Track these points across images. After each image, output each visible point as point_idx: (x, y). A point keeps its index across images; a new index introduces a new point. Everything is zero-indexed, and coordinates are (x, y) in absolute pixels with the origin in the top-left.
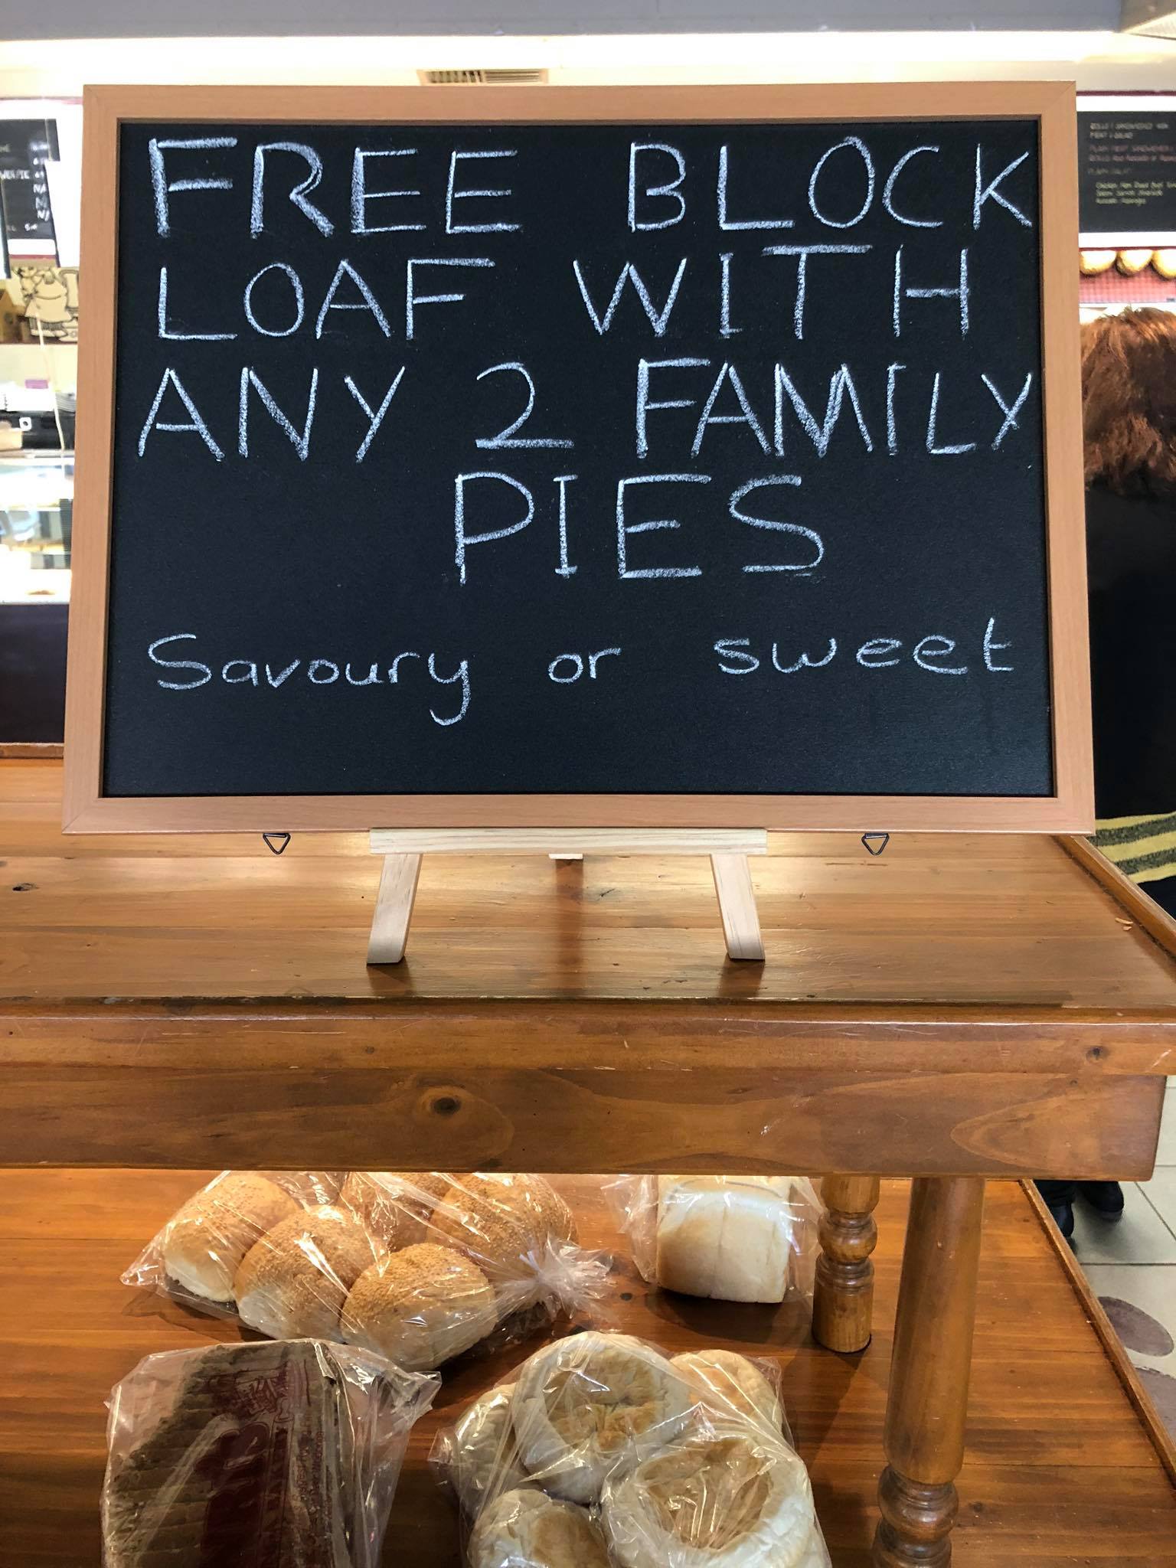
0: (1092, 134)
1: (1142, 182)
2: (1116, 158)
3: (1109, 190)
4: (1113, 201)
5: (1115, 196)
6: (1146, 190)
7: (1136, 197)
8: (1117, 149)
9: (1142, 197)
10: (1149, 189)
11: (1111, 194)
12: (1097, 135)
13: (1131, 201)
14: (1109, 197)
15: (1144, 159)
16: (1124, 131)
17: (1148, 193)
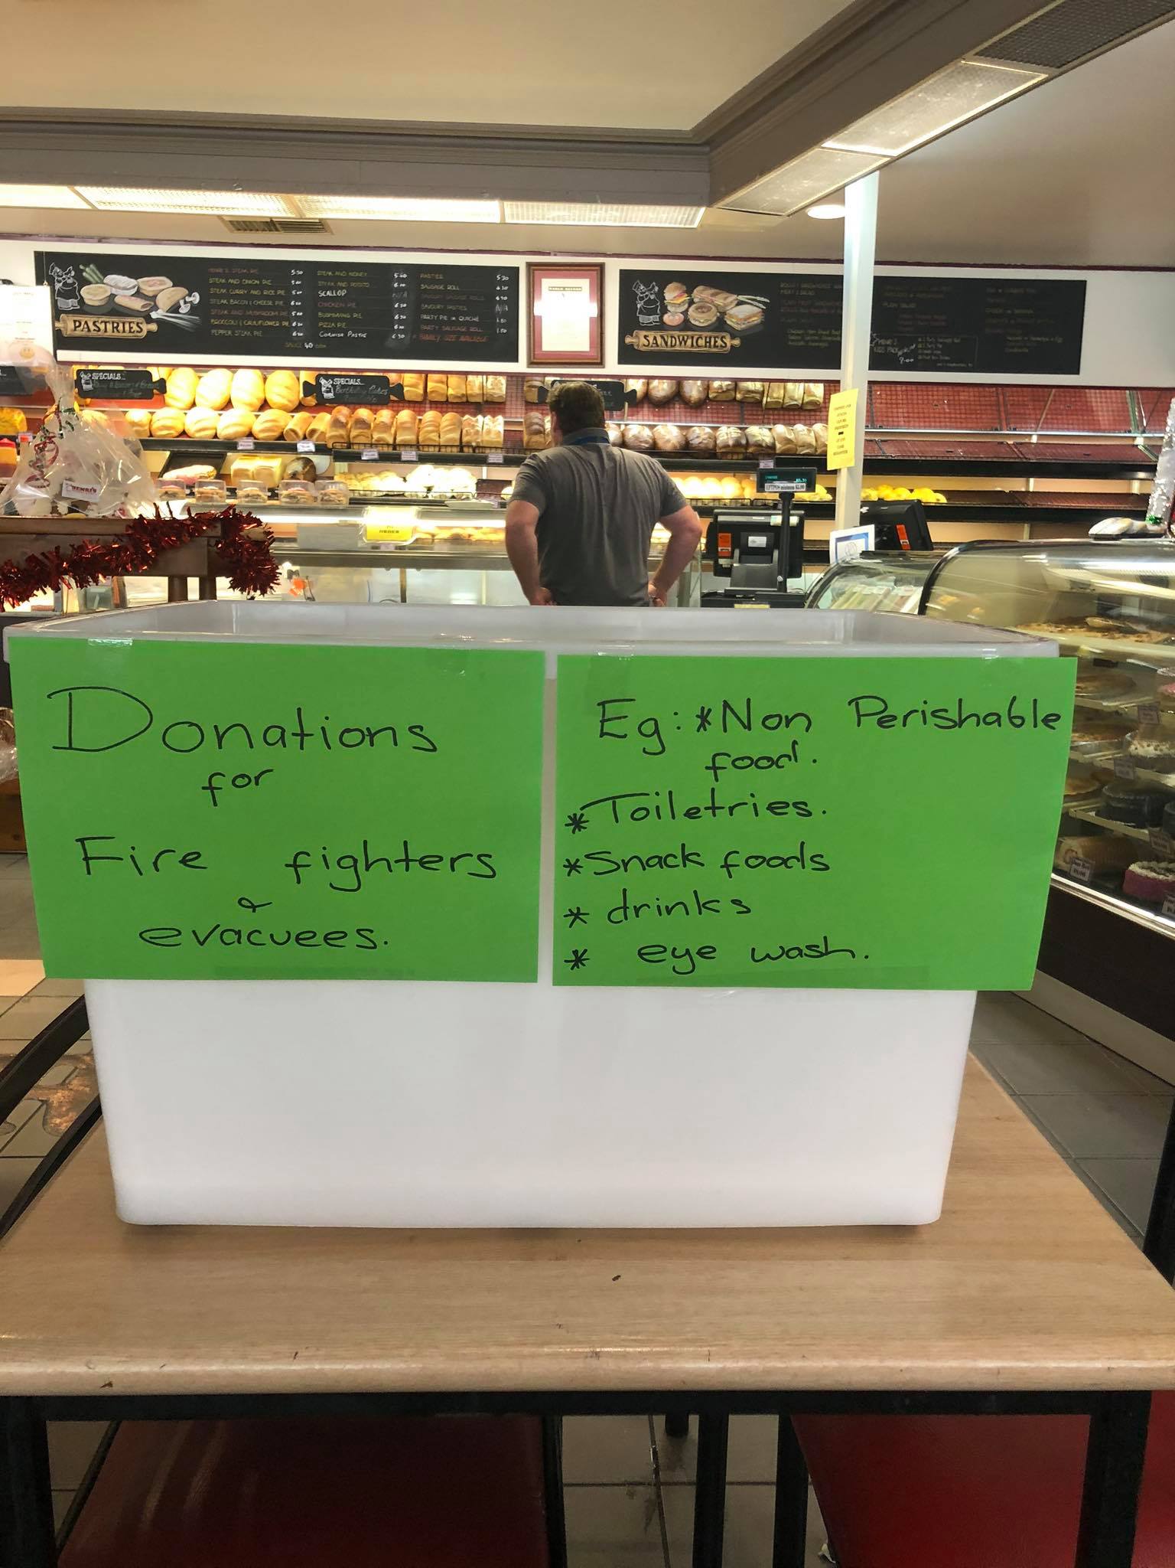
0: (782, 291)
1: (824, 329)
2: (802, 311)
3: (798, 335)
4: (802, 343)
5: (803, 339)
6: (827, 335)
7: (820, 341)
8: (803, 303)
9: (824, 341)
10: (830, 335)
11: (800, 338)
12: (786, 292)
13: (817, 344)
14: (798, 341)
15: (825, 311)
16: (808, 290)
17: (829, 338)
